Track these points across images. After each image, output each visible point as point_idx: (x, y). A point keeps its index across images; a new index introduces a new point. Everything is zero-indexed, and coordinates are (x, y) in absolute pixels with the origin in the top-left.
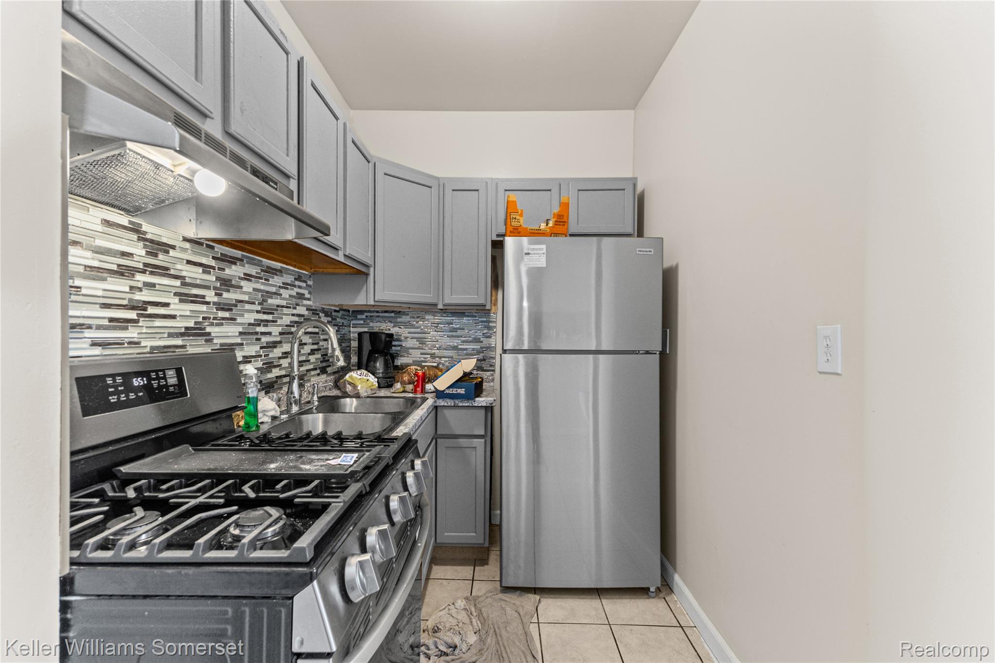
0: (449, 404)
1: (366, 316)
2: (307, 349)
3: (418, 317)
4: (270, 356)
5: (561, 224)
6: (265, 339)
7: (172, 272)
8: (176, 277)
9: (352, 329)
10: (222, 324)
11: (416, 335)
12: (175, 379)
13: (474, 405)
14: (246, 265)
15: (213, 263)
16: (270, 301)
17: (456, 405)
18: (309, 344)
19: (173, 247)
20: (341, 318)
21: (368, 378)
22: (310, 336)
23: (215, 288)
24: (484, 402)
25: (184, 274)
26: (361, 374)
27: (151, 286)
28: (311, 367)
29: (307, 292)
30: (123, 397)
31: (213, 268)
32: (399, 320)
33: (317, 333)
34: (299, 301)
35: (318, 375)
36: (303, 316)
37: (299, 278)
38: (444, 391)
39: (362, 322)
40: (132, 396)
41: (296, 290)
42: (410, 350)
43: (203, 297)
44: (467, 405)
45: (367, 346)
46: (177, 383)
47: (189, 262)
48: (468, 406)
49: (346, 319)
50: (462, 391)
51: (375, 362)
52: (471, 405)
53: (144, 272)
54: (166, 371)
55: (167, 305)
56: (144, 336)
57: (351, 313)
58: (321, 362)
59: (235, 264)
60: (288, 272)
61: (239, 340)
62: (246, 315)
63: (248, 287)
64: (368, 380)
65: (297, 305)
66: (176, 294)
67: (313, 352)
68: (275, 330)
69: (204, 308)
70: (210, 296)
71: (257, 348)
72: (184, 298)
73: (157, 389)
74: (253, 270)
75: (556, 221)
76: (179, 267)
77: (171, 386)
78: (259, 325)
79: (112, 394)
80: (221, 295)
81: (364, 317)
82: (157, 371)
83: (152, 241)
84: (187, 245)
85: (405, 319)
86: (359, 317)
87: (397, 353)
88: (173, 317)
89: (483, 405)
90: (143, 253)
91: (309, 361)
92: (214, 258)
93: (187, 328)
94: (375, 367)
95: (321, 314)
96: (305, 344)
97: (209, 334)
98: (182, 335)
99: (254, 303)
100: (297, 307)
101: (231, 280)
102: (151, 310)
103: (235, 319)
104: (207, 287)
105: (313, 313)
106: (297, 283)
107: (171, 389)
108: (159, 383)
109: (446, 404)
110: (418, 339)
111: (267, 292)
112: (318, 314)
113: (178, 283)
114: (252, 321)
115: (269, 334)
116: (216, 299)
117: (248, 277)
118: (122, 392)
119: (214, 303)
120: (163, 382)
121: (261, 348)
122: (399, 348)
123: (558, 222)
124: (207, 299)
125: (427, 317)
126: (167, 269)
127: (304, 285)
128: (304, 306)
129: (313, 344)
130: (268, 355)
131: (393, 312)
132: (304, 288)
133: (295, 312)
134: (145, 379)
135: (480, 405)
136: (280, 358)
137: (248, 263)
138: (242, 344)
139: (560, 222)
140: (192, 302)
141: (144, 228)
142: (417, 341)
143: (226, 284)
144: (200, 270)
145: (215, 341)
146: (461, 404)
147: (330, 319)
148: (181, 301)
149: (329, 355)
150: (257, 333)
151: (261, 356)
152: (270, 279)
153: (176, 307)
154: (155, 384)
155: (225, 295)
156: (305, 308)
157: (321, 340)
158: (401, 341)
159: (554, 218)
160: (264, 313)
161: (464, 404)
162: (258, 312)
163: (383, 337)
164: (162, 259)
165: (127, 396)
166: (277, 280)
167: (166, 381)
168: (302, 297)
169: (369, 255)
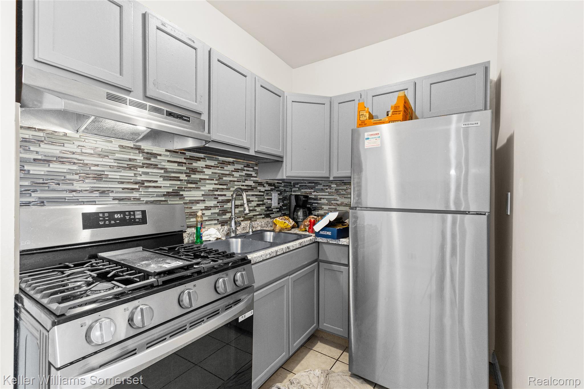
0: (324, 241)
1: (300, 186)
2: (254, 204)
3: (327, 186)
4: (225, 206)
6: (220, 198)
7: (159, 166)
8: (162, 169)
9: (293, 193)
10: (191, 191)
11: (326, 197)
12: (141, 216)
13: (339, 243)
14: (207, 161)
15: (184, 161)
16: (224, 178)
17: (328, 242)
18: (256, 201)
19: (160, 155)
20: (282, 187)
21: (285, 221)
22: (256, 197)
23: (185, 173)
24: (346, 242)
25: (167, 167)
27: (147, 174)
28: (258, 213)
29: (254, 173)
30: (107, 222)
31: (185, 163)
32: (316, 187)
33: (263, 195)
34: (247, 178)
35: (263, 218)
36: (251, 186)
37: (248, 166)
38: (319, 232)
39: (297, 189)
40: (113, 222)
41: (245, 172)
42: (323, 206)
43: (179, 177)
44: (334, 242)
45: (294, 203)
46: (141, 217)
47: (169, 161)
48: (335, 244)
49: (288, 187)
50: (329, 233)
51: (297, 212)
52: (337, 243)
53: (143, 167)
54: (135, 212)
55: (157, 181)
56: (143, 196)
57: (292, 184)
58: (265, 211)
59: (200, 161)
60: (238, 163)
61: (202, 198)
62: (207, 186)
63: (208, 172)
64: (285, 222)
65: (245, 180)
66: (160, 176)
67: (258, 205)
68: (229, 194)
69: (179, 183)
70: (183, 177)
71: (216, 202)
72: (165, 178)
73: (128, 220)
74: (212, 163)
75: (393, 112)
76: (163, 164)
77: (137, 219)
78: (217, 191)
79: (101, 221)
80: (190, 176)
81: (299, 186)
82: (129, 212)
83: (148, 153)
84: (168, 153)
85: (320, 187)
86: (296, 186)
87: (315, 208)
88: (160, 187)
89: (345, 244)
90: (142, 158)
91: (256, 210)
92: (185, 158)
93: (168, 192)
94: (297, 215)
95: (265, 185)
96: (253, 201)
97: (182, 195)
98: (164, 195)
99: (213, 180)
100: (246, 181)
101: (196, 169)
102: (146, 184)
103: (199, 188)
104: (182, 173)
105: (258, 185)
106: (245, 168)
107: (137, 220)
108: (130, 217)
109: (322, 241)
110: (327, 199)
111: (222, 174)
112: (264, 185)
113: (162, 171)
114: (212, 189)
115: (225, 195)
116: (186, 178)
117: (208, 167)
118: (107, 220)
119: (185, 180)
120: (132, 217)
121: (218, 202)
122: (316, 205)
123: (394, 112)
124: (181, 178)
125: (332, 186)
126: (157, 165)
127: (252, 169)
128: (251, 180)
129: (258, 201)
130: (223, 206)
131: (313, 183)
132: (251, 171)
133: (244, 184)
134: (122, 215)
135: (343, 244)
137: (208, 159)
138: (204, 200)
139: (396, 112)
140: (170, 180)
141: (142, 147)
142: (326, 200)
143: (194, 171)
144: (176, 165)
145: (186, 199)
146: (331, 242)
147: (273, 187)
148: (164, 180)
149: (272, 207)
150: (216, 195)
151: (218, 207)
152: (225, 167)
153: (161, 182)
154: (127, 217)
155: (193, 176)
156: (253, 182)
157: (265, 199)
158: (317, 200)
159: (391, 109)
160: (220, 185)
161: (333, 242)
162: (215, 184)
163: (302, 197)
164: (153, 161)
165: (110, 222)
166: (231, 168)
167: (135, 216)
168: (250, 176)
169: (281, 150)
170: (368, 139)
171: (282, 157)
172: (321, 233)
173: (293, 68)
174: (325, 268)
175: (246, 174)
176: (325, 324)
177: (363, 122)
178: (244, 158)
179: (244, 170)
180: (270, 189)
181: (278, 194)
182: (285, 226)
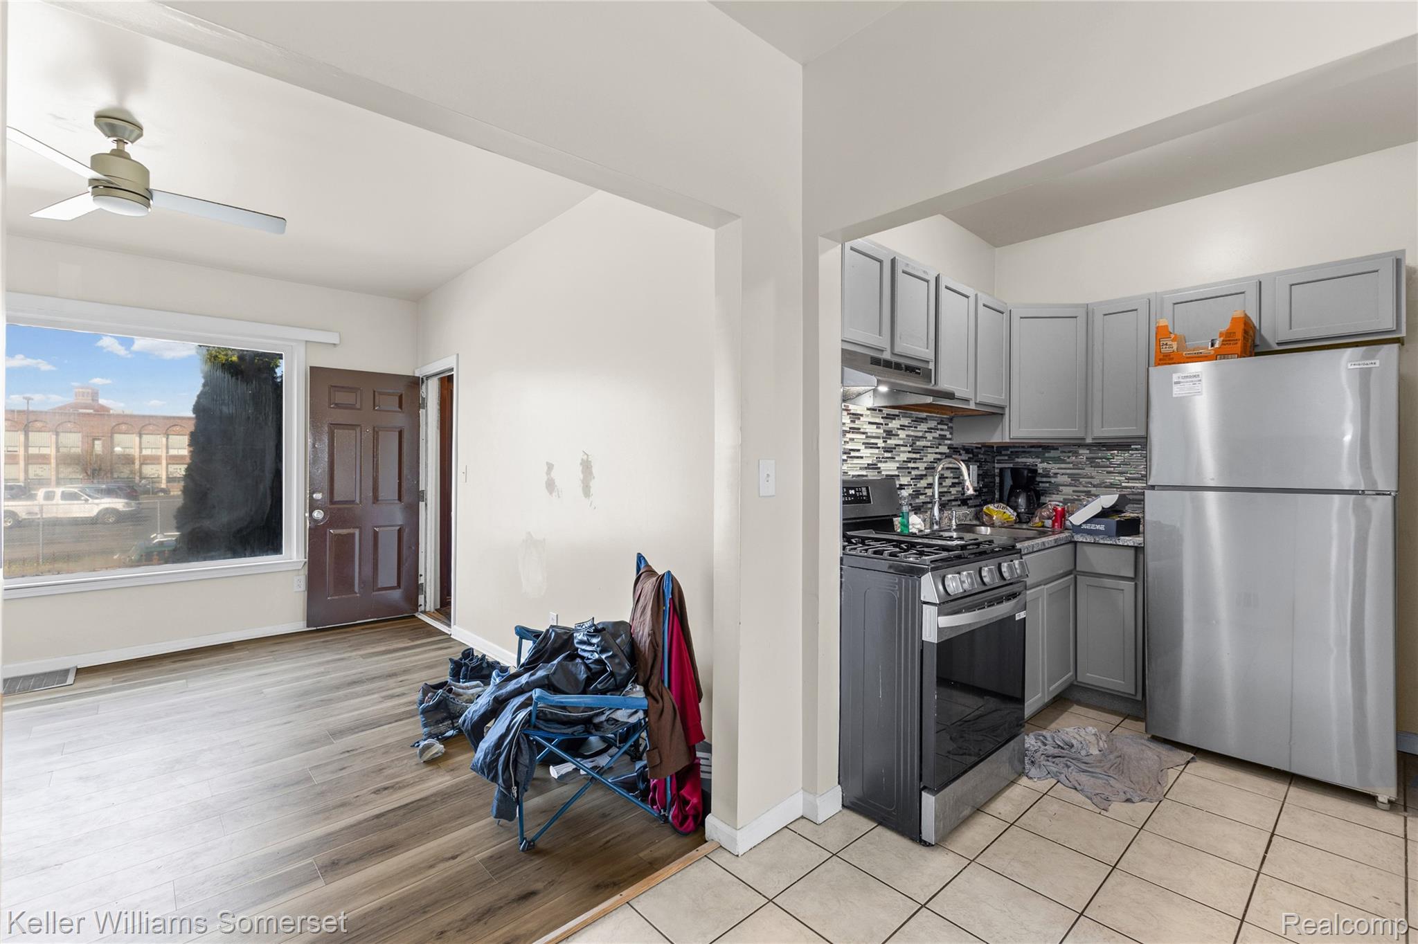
0: (1088, 540)
1: (1011, 452)
2: (948, 482)
3: (1070, 452)
4: (918, 486)
5: (1232, 342)
6: (914, 473)
7: (862, 430)
8: (863, 433)
9: (996, 465)
10: (886, 462)
11: (1068, 471)
12: (866, 493)
13: (1118, 543)
14: (902, 419)
15: (881, 421)
16: (918, 443)
17: (1096, 542)
18: (951, 478)
19: (862, 415)
20: (983, 454)
21: (1005, 510)
23: (883, 438)
24: (1131, 542)
25: (867, 431)
26: (1000, 507)
27: (852, 440)
28: (953, 497)
29: (948, 433)
30: (847, 499)
31: (882, 424)
32: (1047, 455)
34: (941, 442)
35: (959, 505)
36: (945, 453)
37: (941, 423)
38: (1081, 525)
39: (1006, 458)
40: (850, 499)
41: (939, 432)
42: (1061, 488)
43: (876, 444)
44: (1109, 542)
45: (1009, 482)
46: (867, 495)
47: (870, 423)
48: (1111, 544)
49: (989, 455)
50: (1102, 527)
51: (1017, 497)
52: (1114, 543)
53: (849, 432)
54: (862, 488)
55: (859, 450)
57: (995, 448)
59: (895, 419)
60: (932, 419)
61: (896, 473)
62: (902, 455)
63: (902, 434)
64: (1005, 513)
65: (940, 445)
66: (863, 444)
67: (954, 485)
68: (922, 466)
69: (876, 451)
70: (880, 443)
71: (909, 479)
72: (869, 446)
73: (859, 497)
74: (906, 422)
75: (1223, 341)
76: (865, 427)
77: (864, 496)
78: (910, 462)
80: (886, 442)
81: (1009, 452)
82: (858, 488)
83: (853, 414)
84: (869, 412)
85: (1053, 454)
86: (1004, 453)
87: (1045, 490)
88: (862, 458)
89: (1130, 545)
90: (849, 421)
91: (950, 492)
92: (882, 418)
93: (868, 464)
94: (1016, 502)
95: (962, 452)
96: (947, 478)
97: (879, 468)
98: (866, 468)
99: (907, 446)
100: (940, 447)
101: (892, 431)
102: (853, 454)
103: (894, 458)
104: (879, 438)
105: (954, 451)
106: (939, 427)
107: (865, 498)
109: (1084, 540)
110: (1070, 475)
111: (916, 437)
112: (959, 452)
113: (864, 436)
114: (905, 459)
115: (918, 468)
116: (883, 445)
117: (903, 427)
118: (846, 496)
119: (883, 448)
120: (861, 494)
121: (912, 479)
122: (1047, 485)
123: (1226, 341)
124: (879, 445)
125: (1081, 451)
126: (859, 429)
127: (946, 427)
128: (945, 445)
129: (954, 478)
130: (916, 485)
131: (1040, 447)
132: (946, 430)
133: (937, 450)
134: (854, 491)
135: (1126, 544)
136: (925, 488)
137: (903, 417)
138: (899, 476)
139: (1229, 340)
140: (871, 448)
141: (850, 408)
142: (1068, 477)
143: (889, 434)
144: (875, 426)
145: (883, 473)
146: (1102, 542)
147: (971, 456)
148: (866, 448)
150: (908, 468)
151: (911, 485)
152: (918, 427)
153: (865, 452)
154: (858, 494)
155: (889, 441)
156: (947, 447)
158: (1050, 477)
159: (1220, 337)
160: (914, 453)
161: (1106, 542)
162: (909, 452)
163: (1026, 472)
164: (857, 424)
166: (923, 427)
168: (943, 437)
169: (1003, 397)
170: (1178, 383)
171: (1003, 408)
172: (1084, 526)
173: (996, 247)
174: (1088, 583)
175: (940, 435)
176: (1088, 674)
177: (1166, 356)
179: (938, 429)
180: (967, 458)
181: (978, 467)
182: (1005, 519)
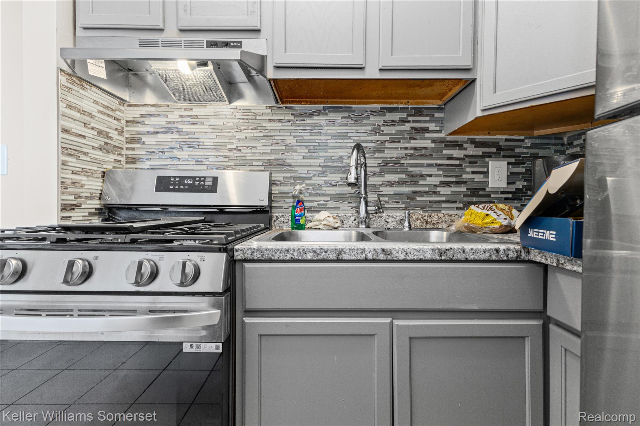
2: (433, 181)
12: (211, 183)
15: (292, 118)
17: (560, 266)
18: (438, 176)
19: (260, 114)
21: (490, 212)
22: (438, 168)
25: (268, 128)
26: (484, 207)
28: (443, 199)
29: (434, 125)
30: (176, 187)
33: (461, 165)
36: (425, 148)
37: (417, 113)
40: (182, 187)
41: (409, 125)
43: (284, 140)
46: (211, 185)
47: (270, 121)
49: (549, 148)
53: (239, 131)
54: (206, 178)
55: (255, 147)
56: (238, 164)
59: (317, 115)
60: (393, 110)
61: (320, 169)
64: (487, 215)
67: (445, 184)
69: (284, 147)
70: (290, 139)
73: (196, 186)
74: (338, 116)
76: (263, 125)
77: (207, 186)
79: (172, 185)
82: (200, 178)
84: (269, 111)
86: (575, 143)
91: (438, 192)
92: (293, 114)
95: (466, 145)
96: (429, 176)
102: (243, 151)
107: (207, 187)
108: (199, 184)
112: (462, 146)
116: (295, 141)
117: (331, 122)
118: (177, 185)
120: (202, 183)
127: (428, 118)
128: (427, 139)
129: (445, 176)
133: (408, 145)
134: (192, 180)
137: (330, 112)
144: (280, 124)
147: (493, 150)
148: (264, 145)
152: (364, 120)
153: (260, 148)
154: (197, 183)
155: (305, 137)
156: (430, 141)
157: (468, 173)
164: (250, 122)
165: (179, 187)
166: (376, 120)
167: (204, 183)
168: (425, 130)
169: (461, 55)
171: (469, 70)
172: (531, 234)
175: (412, 128)
178: (406, 101)
179: (409, 122)
180: (481, 153)
181: (509, 163)
